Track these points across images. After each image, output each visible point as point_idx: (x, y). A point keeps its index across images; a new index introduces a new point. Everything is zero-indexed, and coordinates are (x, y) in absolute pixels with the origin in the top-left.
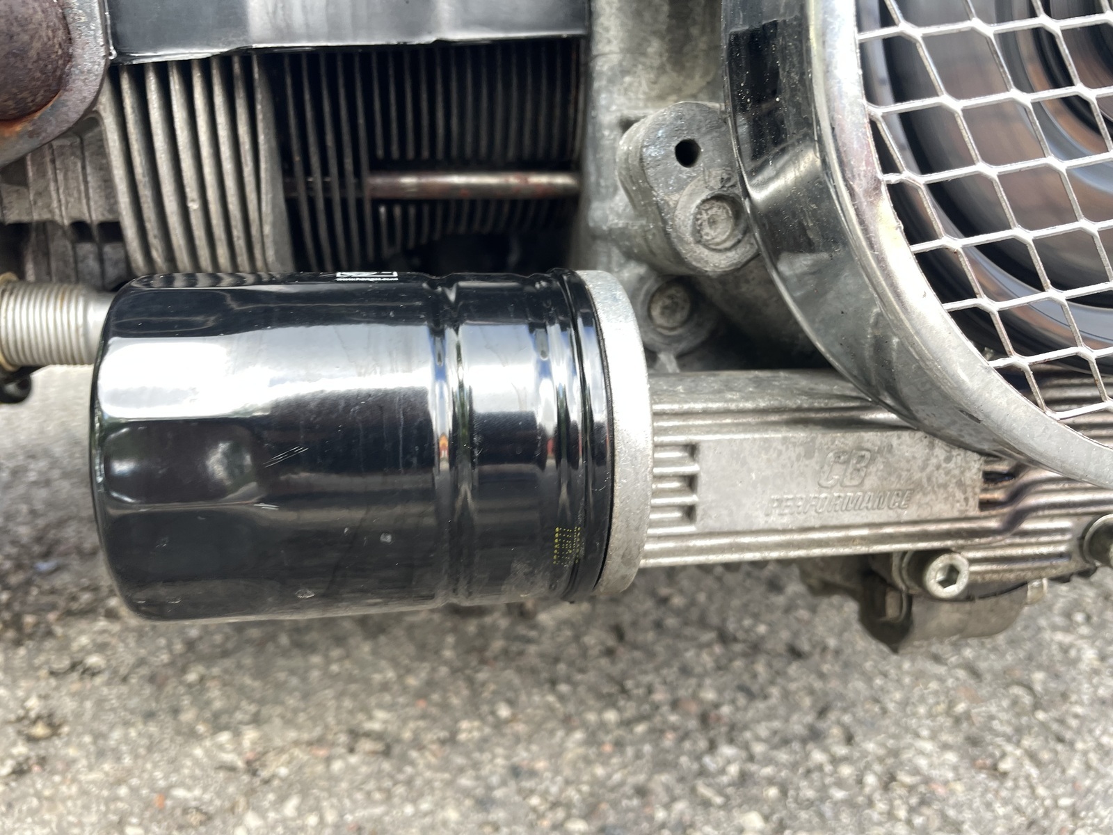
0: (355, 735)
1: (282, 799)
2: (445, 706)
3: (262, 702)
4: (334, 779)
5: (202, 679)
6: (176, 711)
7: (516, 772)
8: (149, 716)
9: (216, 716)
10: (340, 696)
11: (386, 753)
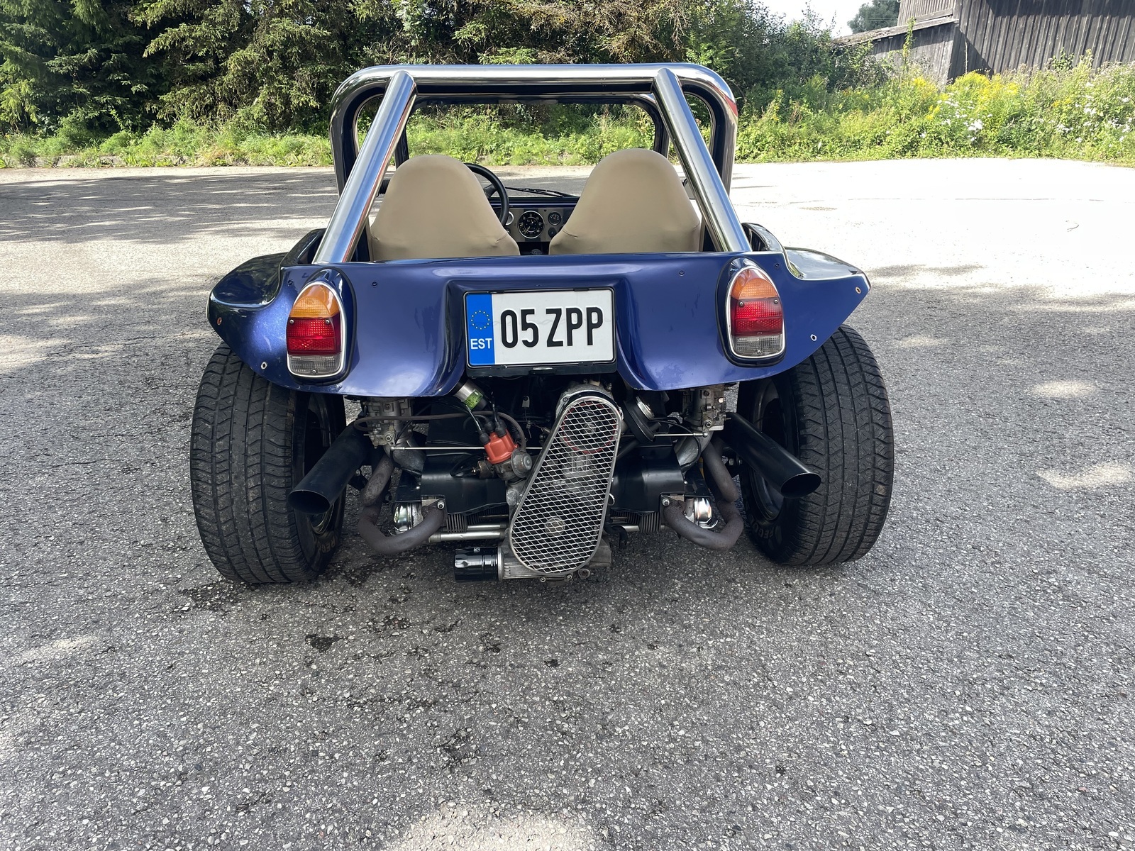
0: (478, 596)
1: (462, 608)
2: (500, 591)
3: (456, 587)
4: (473, 605)
5: (441, 580)
6: (437, 588)
7: (513, 605)
8: (430, 589)
9: (446, 589)
10: (475, 587)
11: (485, 600)
